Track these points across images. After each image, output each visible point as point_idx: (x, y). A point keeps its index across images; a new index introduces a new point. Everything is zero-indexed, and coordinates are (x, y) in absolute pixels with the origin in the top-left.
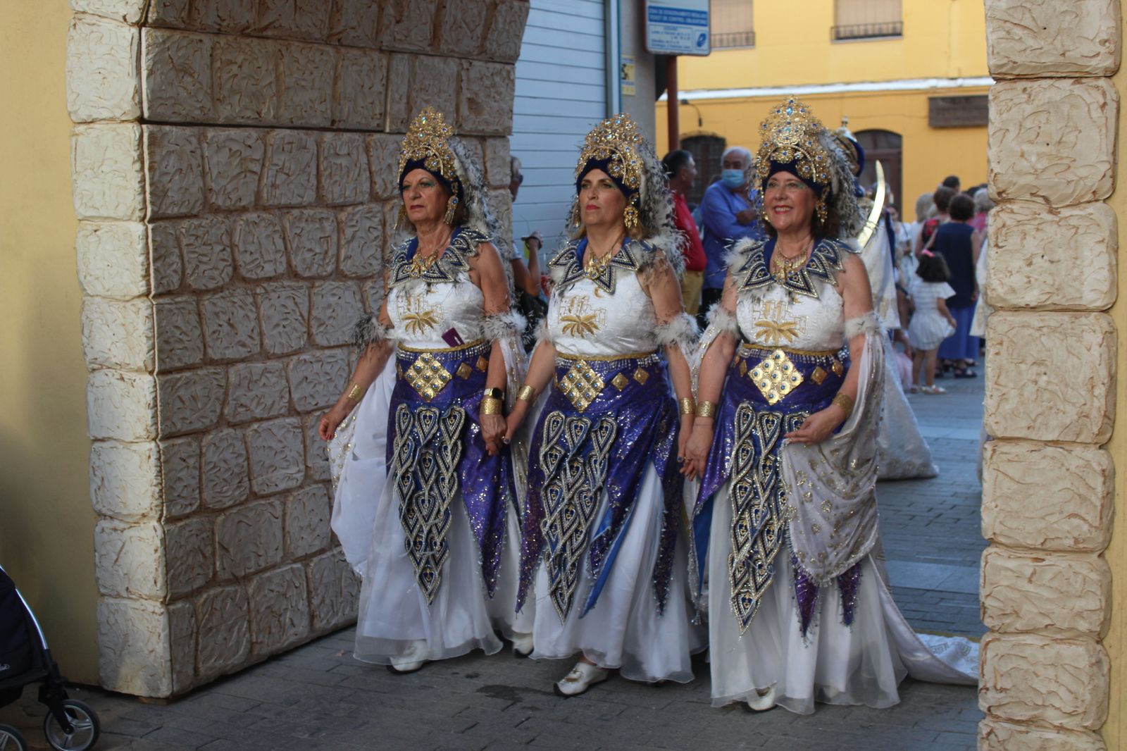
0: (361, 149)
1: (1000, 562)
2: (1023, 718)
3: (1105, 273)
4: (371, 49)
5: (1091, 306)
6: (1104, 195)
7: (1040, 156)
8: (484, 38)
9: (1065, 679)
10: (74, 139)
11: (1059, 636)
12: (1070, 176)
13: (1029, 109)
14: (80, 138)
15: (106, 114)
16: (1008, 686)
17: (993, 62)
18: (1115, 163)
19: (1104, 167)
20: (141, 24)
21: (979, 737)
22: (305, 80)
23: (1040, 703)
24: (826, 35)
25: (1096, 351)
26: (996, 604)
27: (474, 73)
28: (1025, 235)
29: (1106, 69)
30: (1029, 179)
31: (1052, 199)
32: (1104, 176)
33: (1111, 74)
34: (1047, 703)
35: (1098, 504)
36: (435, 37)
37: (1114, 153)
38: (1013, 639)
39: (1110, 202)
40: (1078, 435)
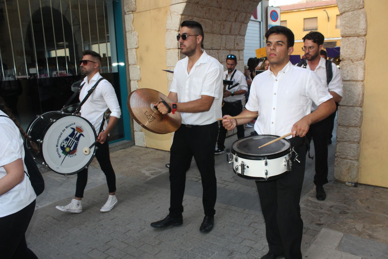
0: (217, 53)
1: (340, 129)
2: (344, 157)
3: (362, 74)
4: (219, 34)
5: (360, 80)
6: (363, 58)
7: (350, 51)
8: (239, 31)
9: (352, 150)
10: (166, 52)
11: (351, 142)
12: (356, 55)
13: (348, 43)
14: (168, 52)
15: (172, 48)
16: (341, 152)
17: (342, 34)
18: (365, 53)
19: (363, 54)
21: (335, 161)
22: (207, 40)
23: (347, 154)
24: (302, 30)
25: (360, 89)
26: (339, 136)
27: (237, 38)
28: (347, 67)
29: (364, 35)
30: (348, 56)
31: (353, 60)
32: (363, 55)
33: (365, 35)
34: (348, 155)
35: (360, 117)
36: (230, 32)
37: (365, 51)
38: (342, 143)
39: (364, 60)
40: (356, 104)
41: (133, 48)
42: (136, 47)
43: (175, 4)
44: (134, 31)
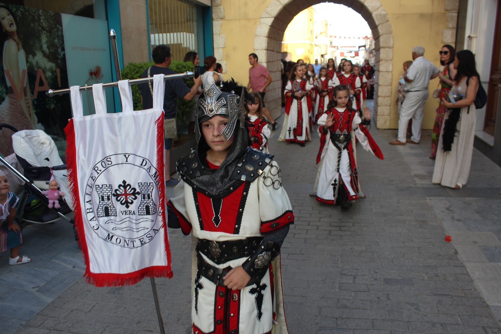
1: (380, 98)
2: (382, 115)
3: (392, 68)
5: (390, 71)
6: (391, 60)
15: (260, 49)
16: (381, 112)
20: (266, 37)
21: (377, 117)
23: (384, 113)
28: (384, 64)
31: (387, 60)
32: (392, 58)
33: (393, 48)
37: (393, 56)
38: (381, 106)
41: (220, 48)
42: (224, 46)
43: (265, 18)
44: (221, 34)
